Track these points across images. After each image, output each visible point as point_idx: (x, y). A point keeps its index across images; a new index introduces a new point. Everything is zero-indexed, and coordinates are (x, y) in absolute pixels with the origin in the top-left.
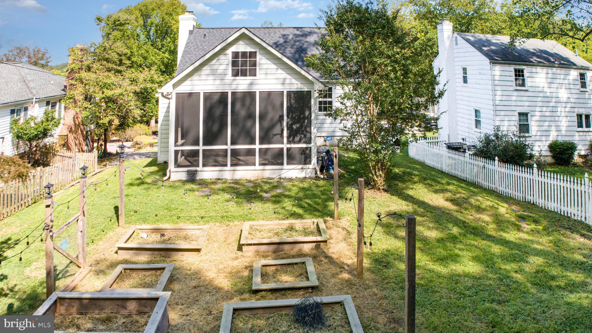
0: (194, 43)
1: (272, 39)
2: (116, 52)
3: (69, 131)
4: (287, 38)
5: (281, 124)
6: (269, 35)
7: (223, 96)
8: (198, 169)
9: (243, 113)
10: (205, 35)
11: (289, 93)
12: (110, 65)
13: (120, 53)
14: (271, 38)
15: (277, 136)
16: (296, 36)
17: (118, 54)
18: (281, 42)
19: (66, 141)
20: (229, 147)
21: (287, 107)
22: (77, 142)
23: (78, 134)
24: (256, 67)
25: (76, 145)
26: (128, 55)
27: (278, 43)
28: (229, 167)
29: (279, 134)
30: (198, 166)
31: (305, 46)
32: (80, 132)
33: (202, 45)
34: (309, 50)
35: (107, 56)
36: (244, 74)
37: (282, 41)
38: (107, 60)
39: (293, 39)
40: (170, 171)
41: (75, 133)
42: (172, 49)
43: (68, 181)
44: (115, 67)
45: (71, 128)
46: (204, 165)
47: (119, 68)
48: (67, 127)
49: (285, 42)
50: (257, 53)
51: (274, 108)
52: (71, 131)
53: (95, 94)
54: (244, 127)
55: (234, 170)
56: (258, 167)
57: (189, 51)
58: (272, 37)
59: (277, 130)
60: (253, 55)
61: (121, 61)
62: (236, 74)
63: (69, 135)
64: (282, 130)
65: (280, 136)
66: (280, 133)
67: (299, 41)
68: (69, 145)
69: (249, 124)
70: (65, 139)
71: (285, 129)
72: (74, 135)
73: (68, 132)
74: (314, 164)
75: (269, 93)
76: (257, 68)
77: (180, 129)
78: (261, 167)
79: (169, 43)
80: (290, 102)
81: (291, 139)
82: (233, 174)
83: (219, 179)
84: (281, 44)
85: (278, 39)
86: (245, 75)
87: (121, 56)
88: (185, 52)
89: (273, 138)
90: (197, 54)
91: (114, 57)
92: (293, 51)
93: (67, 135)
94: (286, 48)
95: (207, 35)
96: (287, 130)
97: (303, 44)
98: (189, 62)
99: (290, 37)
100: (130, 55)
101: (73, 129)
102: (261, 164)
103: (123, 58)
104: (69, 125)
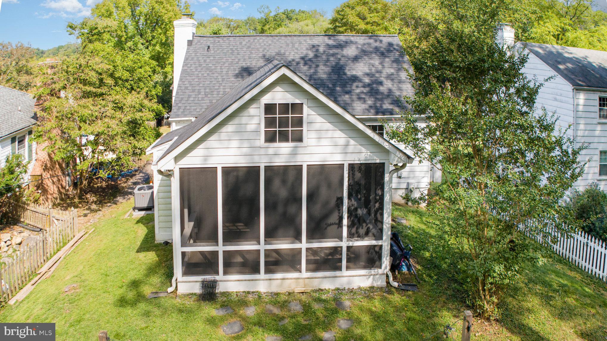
0: (195, 59)
1: (297, 53)
2: (95, 70)
3: (44, 169)
4: (317, 50)
5: (339, 210)
6: (293, 46)
7: (253, 171)
8: (217, 278)
9: (283, 193)
10: (209, 47)
11: (352, 167)
12: (88, 88)
13: (100, 71)
14: (296, 51)
15: (332, 227)
16: (329, 47)
17: (97, 72)
18: (310, 57)
19: (40, 182)
20: (262, 247)
21: (349, 185)
22: (55, 179)
23: (55, 169)
24: (302, 126)
25: (53, 183)
26: (111, 71)
27: (307, 59)
28: (262, 275)
29: (335, 224)
30: (217, 273)
31: (342, 62)
32: (57, 166)
33: (205, 61)
34: (347, 68)
35: (83, 76)
36: (284, 137)
37: (311, 55)
38: (85, 82)
39: (324, 52)
40: (176, 280)
41: (52, 170)
42: (164, 41)
43: (39, 264)
44: (94, 90)
45: (46, 166)
46: (225, 273)
47: (99, 91)
48: (41, 163)
49: (316, 56)
50: (304, 105)
51: (329, 186)
52: (46, 169)
53: (69, 131)
54: (285, 214)
55: (270, 280)
56: (305, 274)
57: (189, 71)
58: (297, 49)
59: (334, 218)
60: (297, 108)
61: (101, 80)
62: (270, 138)
63: (44, 174)
64: (341, 219)
65: (337, 226)
66: (337, 222)
67: (333, 55)
68: (45, 186)
69: (292, 209)
70: (39, 180)
71: (345, 216)
72: (50, 172)
73: (42, 170)
74: (386, 268)
75: (323, 167)
76: (305, 128)
77: (186, 211)
78: (309, 274)
79: (160, 35)
80: (353, 177)
81: (354, 230)
82: (270, 286)
83: (249, 293)
84: (310, 60)
85: (305, 52)
86: (287, 140)
87: (100, 74)
88: (184, 72)
89: (326, 228)
90: (200, 75)
91: (93, 77)
92: (327, 69)
93: (41, 175)
94: (317, 66)
95: (211, 46)
96: (348, 219)
97: (340, 59)
98: (189, 88)
99: (321, 49)
100: (114, 71)
101: (49, 165)
102: (308, 270)
103: (104, 76)
104: (43, 160)
